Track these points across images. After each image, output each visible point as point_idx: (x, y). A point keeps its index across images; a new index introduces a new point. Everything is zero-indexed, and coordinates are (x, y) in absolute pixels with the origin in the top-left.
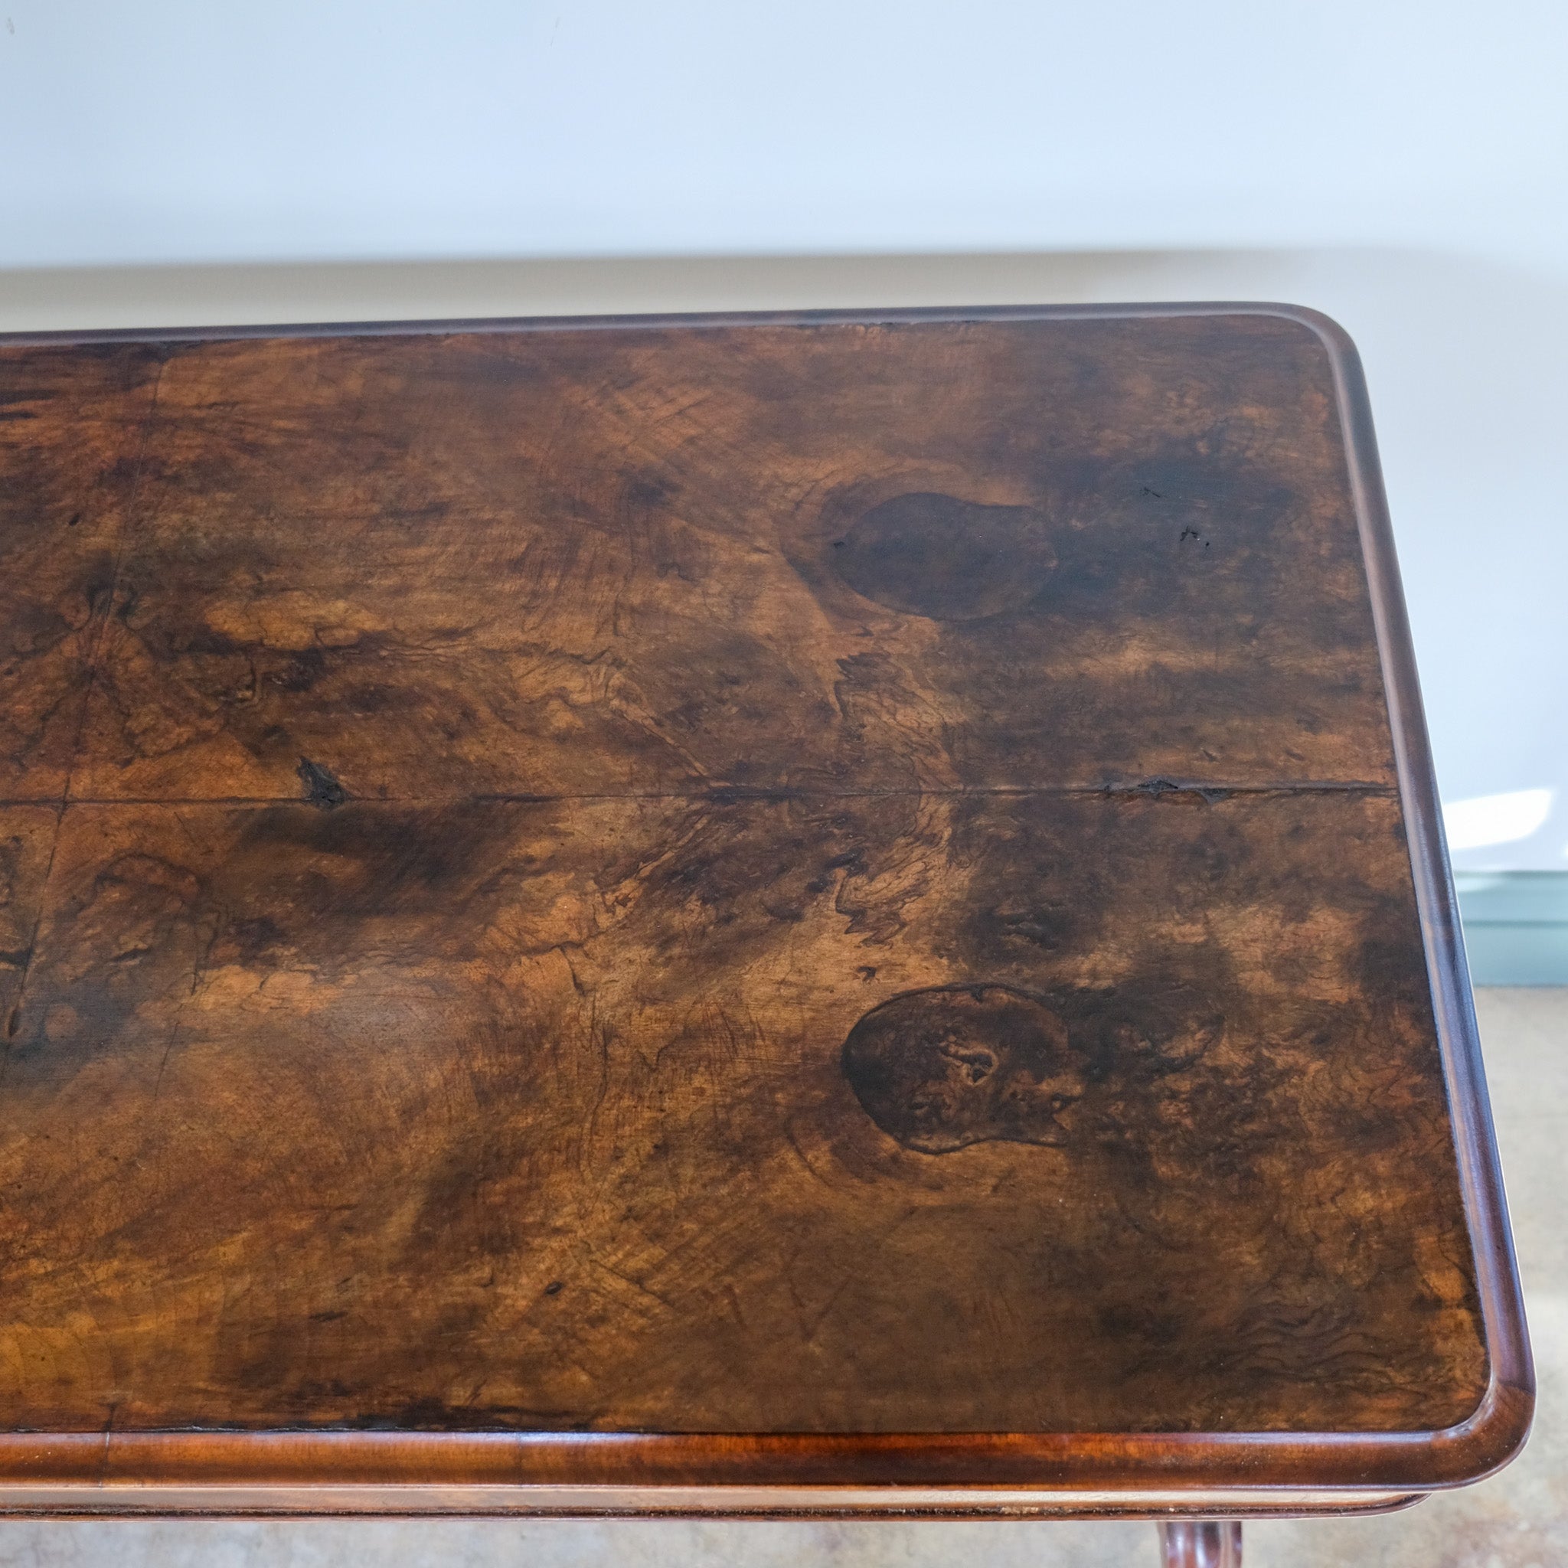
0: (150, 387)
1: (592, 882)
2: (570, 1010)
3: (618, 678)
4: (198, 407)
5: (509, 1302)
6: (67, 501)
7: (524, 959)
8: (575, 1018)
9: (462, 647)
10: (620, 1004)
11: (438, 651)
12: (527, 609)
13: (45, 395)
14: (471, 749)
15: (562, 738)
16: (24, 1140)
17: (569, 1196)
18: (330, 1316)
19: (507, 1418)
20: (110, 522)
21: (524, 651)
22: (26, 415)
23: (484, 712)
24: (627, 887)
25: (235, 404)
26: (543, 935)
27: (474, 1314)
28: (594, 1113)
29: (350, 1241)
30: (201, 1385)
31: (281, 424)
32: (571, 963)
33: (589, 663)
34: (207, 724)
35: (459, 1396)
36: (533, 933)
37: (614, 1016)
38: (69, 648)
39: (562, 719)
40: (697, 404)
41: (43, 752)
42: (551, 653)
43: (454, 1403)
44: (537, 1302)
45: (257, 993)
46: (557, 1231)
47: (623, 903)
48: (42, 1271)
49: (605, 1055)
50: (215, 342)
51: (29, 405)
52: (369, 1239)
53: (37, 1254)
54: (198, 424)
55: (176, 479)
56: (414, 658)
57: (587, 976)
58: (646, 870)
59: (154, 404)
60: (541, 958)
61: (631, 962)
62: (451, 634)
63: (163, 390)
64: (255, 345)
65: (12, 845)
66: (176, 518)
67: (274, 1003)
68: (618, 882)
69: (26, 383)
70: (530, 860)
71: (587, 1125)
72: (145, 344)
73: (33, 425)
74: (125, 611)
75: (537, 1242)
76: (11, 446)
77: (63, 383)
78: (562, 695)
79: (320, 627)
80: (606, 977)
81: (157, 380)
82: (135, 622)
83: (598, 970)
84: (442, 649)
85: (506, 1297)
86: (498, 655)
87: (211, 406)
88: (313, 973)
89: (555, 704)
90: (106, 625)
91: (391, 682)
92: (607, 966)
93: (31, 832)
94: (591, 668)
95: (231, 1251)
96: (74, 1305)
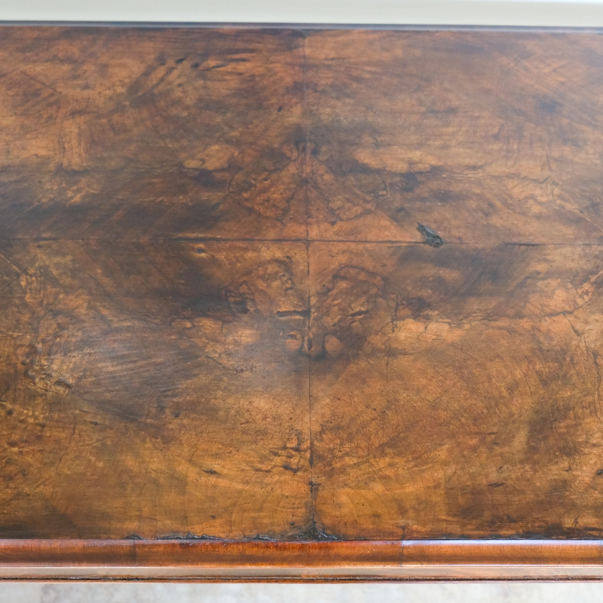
0: (301, 50)
1: (569, 284)
2: (574, 343)
3: (557, 191)
4: (326, 59)
5: (580, 478)
6: (274, 100)
7: (547, 318)
8: (578, 346)
9: (480, 174)
10: (597, 340)
11: (470, 176)
12: (507, 157)
13: (252, 51)
14: (496, 221)
15: (538, 217)
16: (328, 401)
17: (596, 429)
18: (497, 485)
19: (594, 533)
20: (297, 110)
21: (511, 176)
22: (244, 60)
23: (498, 204)
24: (586, 286)
25: (344, 59)
26: (553, 308)
27: (565, 484)
28: (598, 390)
29: (498, 450)
30: (444, 517)
31: (368, 68)
32: (569, 321)
33: (542, 183)
34: (368, 206)
35: (568, 523)
36: (548, 306)
37: (596, 346)
38: (292, 169)
39: (536, 209)
40: (561, 67)
41: (291, 217)
42: (523, 178)
43: (567, 526)
44: (594, 478)
45: (424, 332)
46: (594, 445)
47: (587, 293)
48: (352, 463)
49: (597, 364)
50: (327, 30)
51: (244, 56)
52: (507, 448)
53: (347, 454)
54: (329, 67)
55: (324, 92)
56: (459, 178)
57: (579, 327)
58: (593, 279)
59: (304, 57)
60: (555, 318)
61: (597, 321)
62: (474, 168)
63: (308, 51)
64: (347, 32)
65: (287, 260)
66: (328, 110)
67: (434, 337)
68: (581, 284)
69: (240, 45)
70: (538, 273)
71: (596, 396)
72: (293, 30)
73: (248, 65)
74: (315, 152)
75: (586, 450)
76: (240, 74)
77: (259, 46)
78: (533, 197)
79: (411, 163)
80: (587, 328)
81: (303, 46)
82: (322, 158)
83: (582, 324)
84: (471, 174)
85: (578, 476)
86: (498, 178)
87: (333, 59)
88: (449, 324)
89: (531, 202)
90: (307, 159)
91: (451, 189)
92: (587, 322)
93: (295, 254)
94: (543, 185)
95: (442, 453)
96: (372, 479)
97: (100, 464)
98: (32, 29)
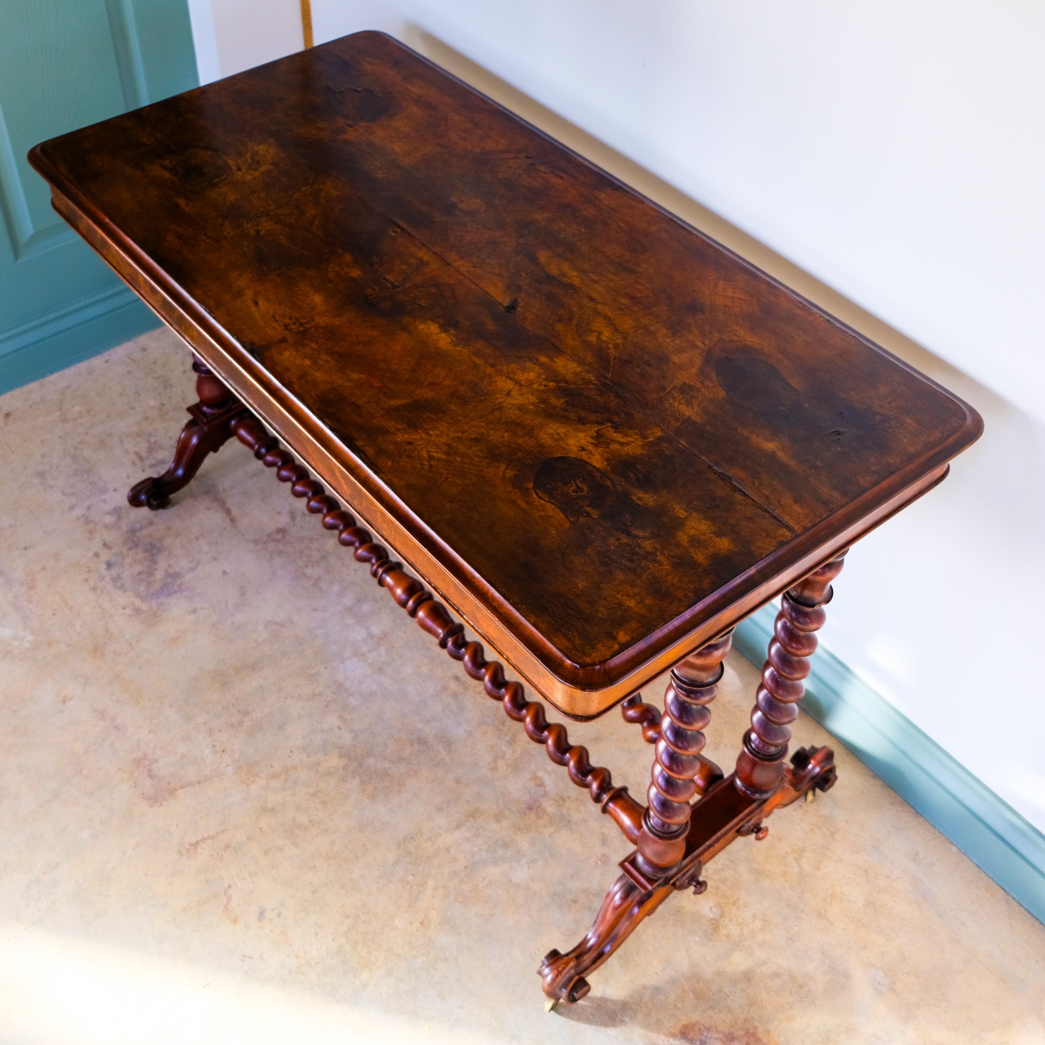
0: (600, 193)
1: (545, 376)
2: (498, 396)
3: (620, 341)
4: (606, 206)
5: (397, 437)
6: (543, 203)
7: (504, 378)
8: (497, 399)
9: (592, 304)
10: (511, 404)
11: (584, 301)
12: (620, 309)
13: (572, 176)
14: (559, 327)
15: (585, 342)
16: (345, 320)
17: (441, 430)
18: (356, 406)
19: (363, 455)
20: (547, 215)
21: (606, 317)
22: (561, 178)
23: (575, 322)
24: (552, 384)
25: (616, 211)
26: (516, 377)
27: (386, 432)
28: (472, 420)
29: (382, 396)
30: (312, 394)
31: (621, 224)
32: (514, 388)
33: (617, 332)
34: (506, 274)
35: (359, 443)
36: (514, 374)
37: (507, 406)
38: (498, 234)
39: (592, 338)
40: (739, 299)
41: (460, 250)
42: (611, 323)
43: (357, 443)
44: (403, 442)
45: (434, 334)
46: (428, 434)
47: (545, 386)
48: (313, 347)
49: (492, 411)
50: (632, 194)
51: (565, 176)
52: (386, 399)
53: (317, 343)
54: (600, 209)
55: (577, 217)
56: (575, 298)
57: (513, 393)
58: (562, 384)
59: (596, 197)
60: (508, 380)
61: (528, 399)
62: (592, 299)
63: (603, 196)
64: (642, 202)
65: (426, 263)
66: (564, 225)
67: (435, 339)
68: (550, 381)
69: (572, 171)
70: (537, 360)
71: (467, 421)
72: (613, 182)
73: (560, 181)
74: (522, 236)
75: (420, 431)
76: (548, 182)
77: (580, 177)
78: (600, 333)
79: (563, 274)
80: (517, 397)
81: (605, 193)
82: (521, 240)
83: (518, 394)
84: (585, 301)
85: (398, 435)
86: (597, 313)
87: (610, 208)
88: (452, 341)
89: (595, 334)
90: (513, 236)
91: (562, 298)
92: (521, 395)
93: (433, 264)
94: (616, 334)
95: (355, 376)
96: (310, 358)
97: (223, 266)
98: (482, 100)
